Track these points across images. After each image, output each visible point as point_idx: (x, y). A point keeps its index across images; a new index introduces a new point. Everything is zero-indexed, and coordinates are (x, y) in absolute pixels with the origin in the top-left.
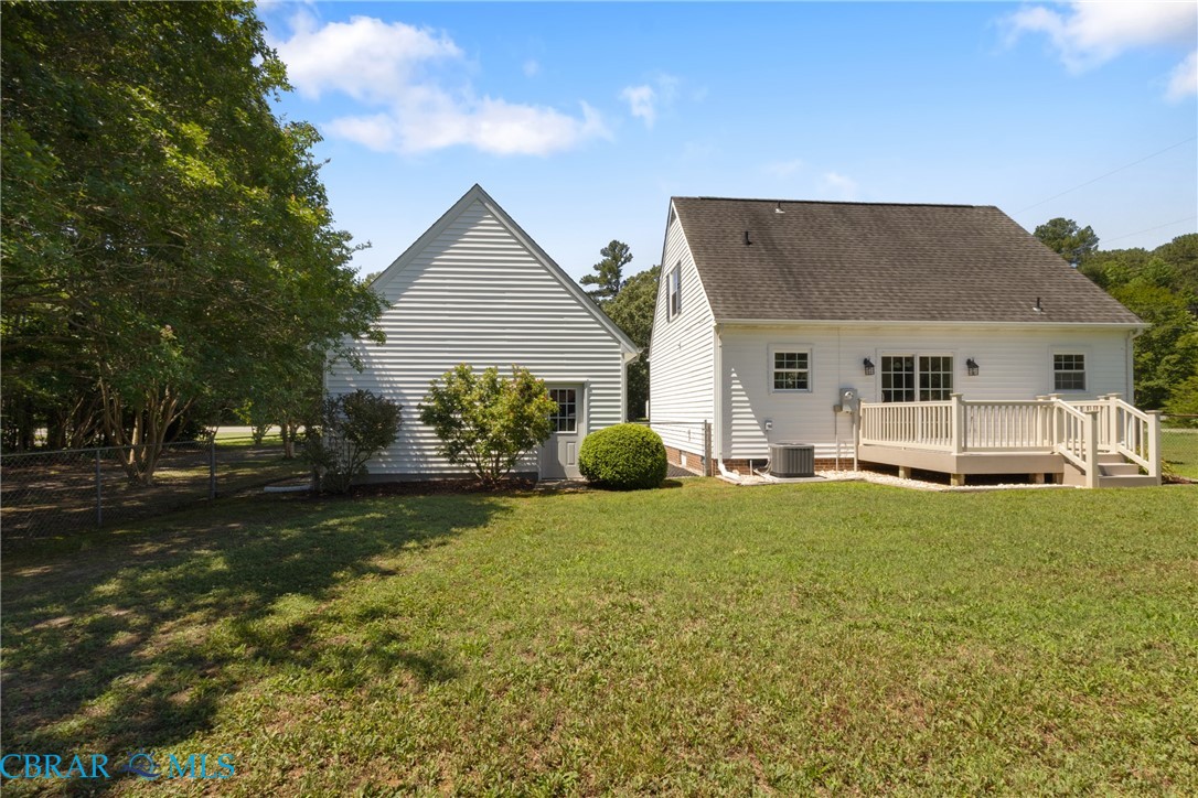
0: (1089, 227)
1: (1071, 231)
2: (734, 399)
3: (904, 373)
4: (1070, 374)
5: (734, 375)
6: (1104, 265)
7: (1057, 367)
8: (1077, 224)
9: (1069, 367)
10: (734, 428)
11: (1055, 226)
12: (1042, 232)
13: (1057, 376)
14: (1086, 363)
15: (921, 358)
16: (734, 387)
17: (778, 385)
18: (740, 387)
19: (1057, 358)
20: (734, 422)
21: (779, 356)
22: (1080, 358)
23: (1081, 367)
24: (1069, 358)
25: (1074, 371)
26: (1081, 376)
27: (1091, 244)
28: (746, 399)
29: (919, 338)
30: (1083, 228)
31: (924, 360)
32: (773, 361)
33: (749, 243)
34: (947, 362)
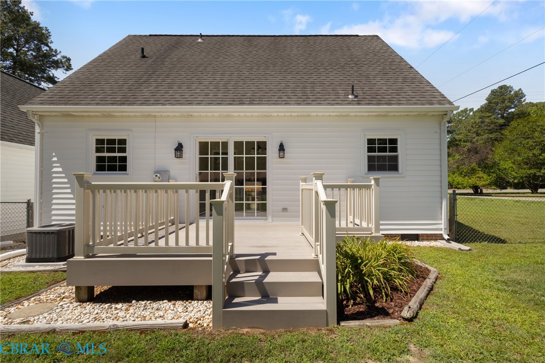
0: (521, 89)
1: (511, 92)
2: (54, 180)
3: (221, 156)
4: (385, 157)
5: (55, 159)
6: (529, 110)
7: (370, 150)
8: (513, 88)
9: (383, 150)
10: (54, 207)
11: (501, 89)
12: (494, 92)
13: (370, 158)
14: (399, 145)
15: (236, 143)
16: (55, 170)
17: (99, 168)
18: (60, 169)
19: (371, 141)
20: (54, 201)
21: (99, 142)
22: (394, 141)
23: (395, 149)
24: (382, 141)
25: (388, 154)
26: (396, 158)
27: (522, 98)
28: (66, 180)
30: (517, 90)
31: (238, 145)
32: (94, 146)
33: (144, 57)
34: (262, 146)
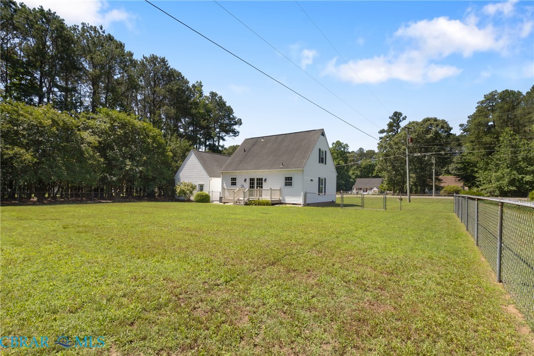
3: (253, 182)
4: (289, 182)
5: (224, 182)
7: (286, 180)
9: (289, 180)
13: (286, 182)
14: (293, 179)
15: (256, 178)
17: (232, 184)
18: (225, 185)
19: (286, 178)
21: (232, 178)
22: (291, 178)
23: (291, 180)
24: (289, 178)
26: (292, 182)
29: (257, 174)
32: (231, 180)
33: (245, 151)
